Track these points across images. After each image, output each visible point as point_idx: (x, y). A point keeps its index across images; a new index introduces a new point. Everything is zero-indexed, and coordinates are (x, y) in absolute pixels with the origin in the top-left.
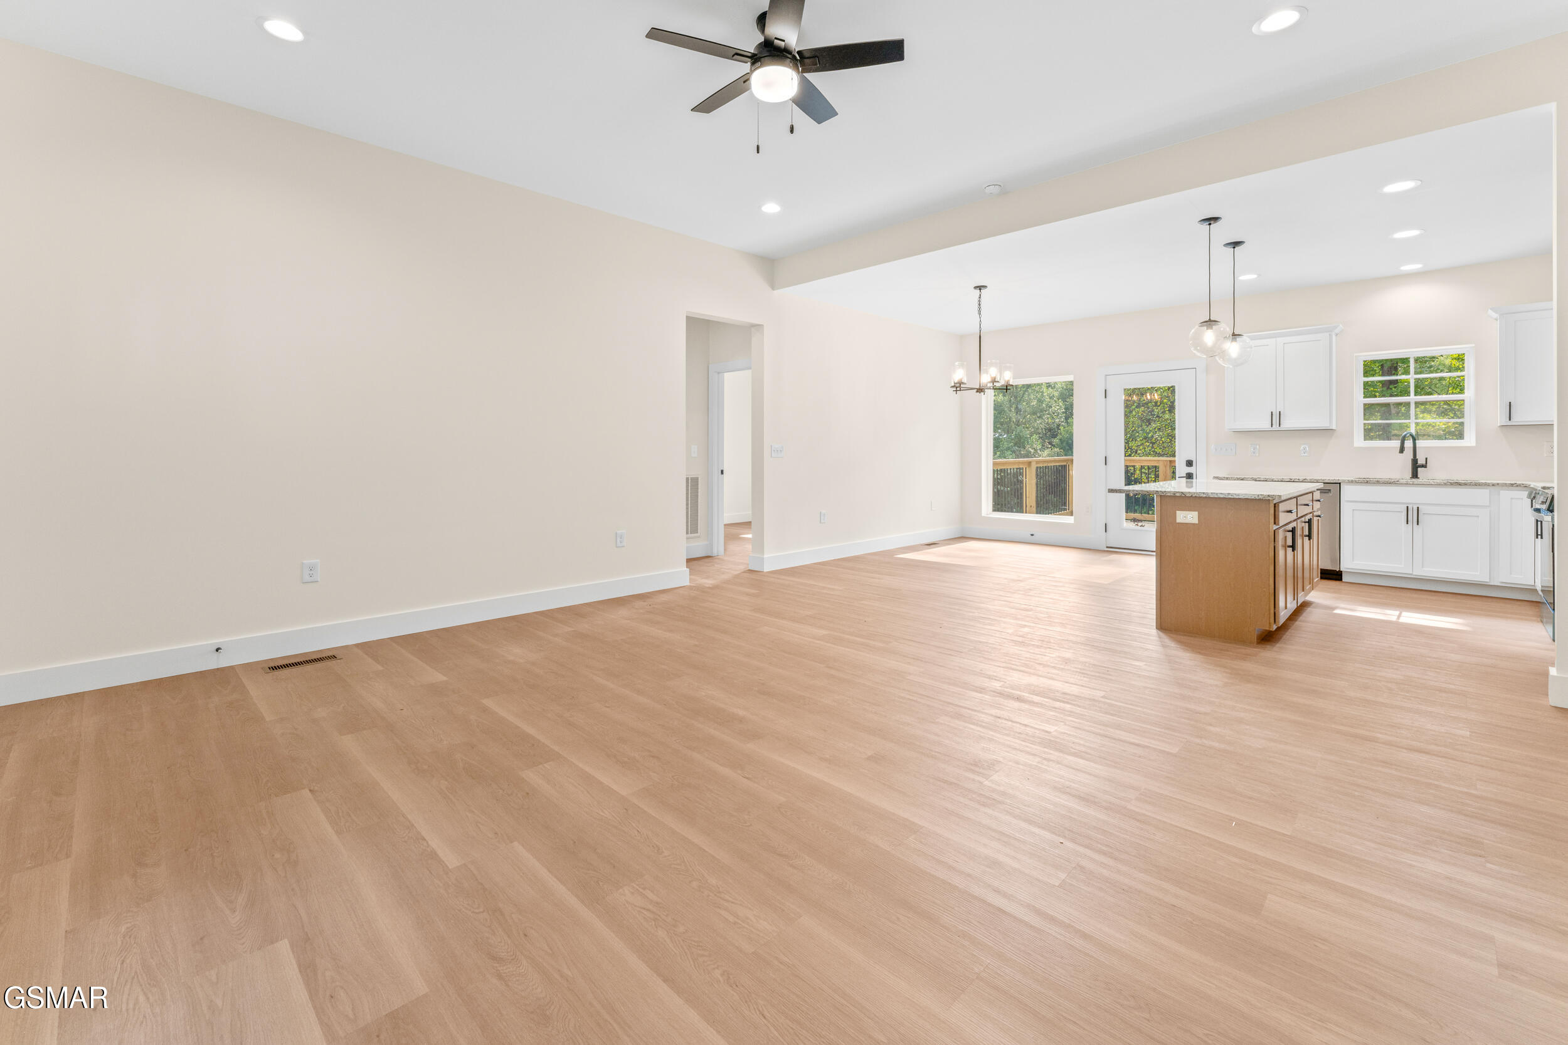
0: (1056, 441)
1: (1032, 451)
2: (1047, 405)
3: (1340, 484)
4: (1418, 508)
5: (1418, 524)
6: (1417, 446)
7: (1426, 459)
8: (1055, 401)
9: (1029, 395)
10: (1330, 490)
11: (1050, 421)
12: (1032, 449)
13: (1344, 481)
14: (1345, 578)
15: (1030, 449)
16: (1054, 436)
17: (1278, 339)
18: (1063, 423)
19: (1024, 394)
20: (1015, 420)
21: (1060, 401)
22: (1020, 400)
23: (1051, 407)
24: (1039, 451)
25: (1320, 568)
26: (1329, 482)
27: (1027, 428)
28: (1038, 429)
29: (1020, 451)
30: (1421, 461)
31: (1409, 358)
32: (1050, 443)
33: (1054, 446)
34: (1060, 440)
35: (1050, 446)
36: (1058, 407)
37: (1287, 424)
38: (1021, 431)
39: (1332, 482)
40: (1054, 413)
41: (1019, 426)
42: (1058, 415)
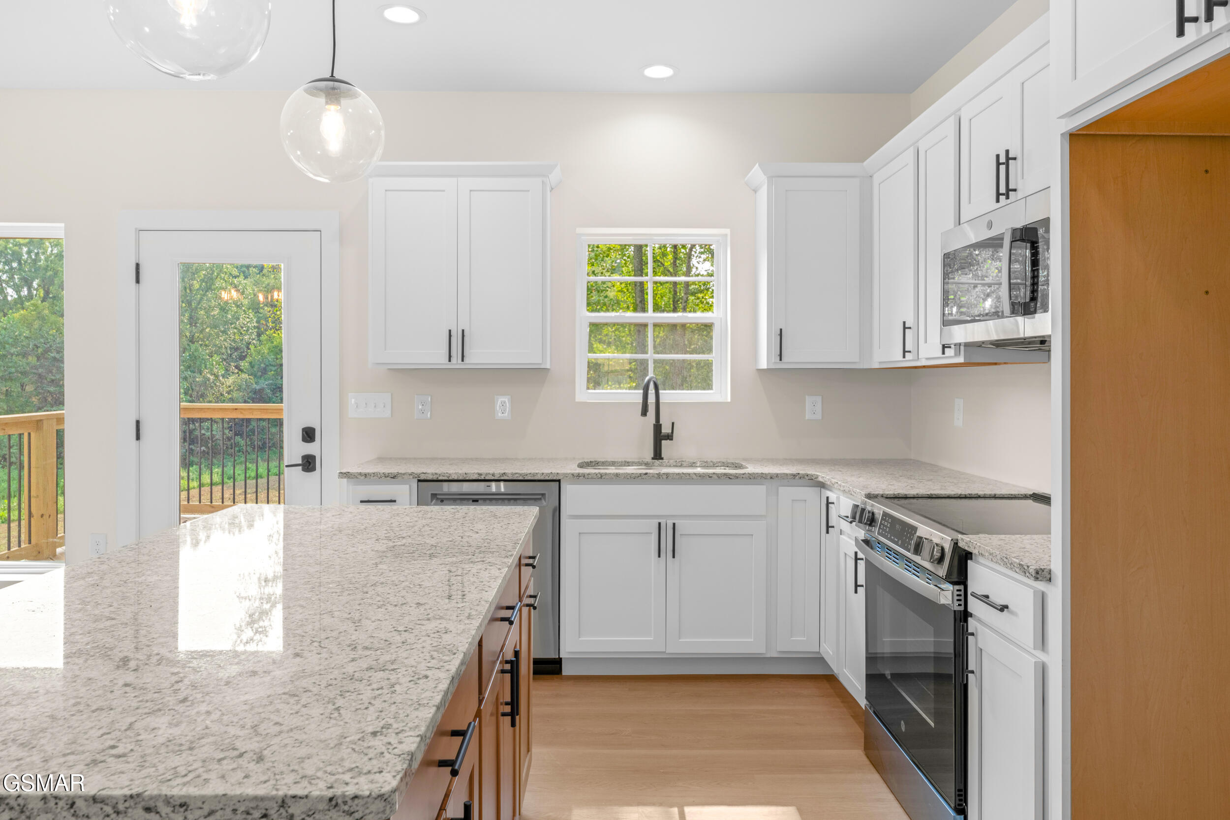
0: (244, 364)
1: (212, 377)
2: (233, 316)
3: (559, 481)
4: (674, 524)
5: (674, 557)
6: (661, 401)
7: (673, 424)
8: (244, 311)
9: (209, 300)
10: (543, 495)
11: (237, 337)
12: (212, 374)
13: (566, 475)
14: (567, 670)
15: (209, 375)
16: (242, 358)
17: (459, 179)
18: (254, 341)
19: (201, 299)
20: (188, 334)
21: (250, 311)
22: (196, 308)
23: (238, 319)
24: (221, 378)
25: (532, 657)
26: (542, 478)
27: (206, 346)
28: (220, 347)
29: (194, 377)
30: (666, 430)
31: (646, 246)
32: (237, 367)
33: (242, 371)
34: (251, 363)
35: (236, 371)
36: (248, 320)
37: (478, 356)
38: (196, 350)
39: (547, 478)
40: (242, 328)
41: (193, 343)
42: (247, 330)
